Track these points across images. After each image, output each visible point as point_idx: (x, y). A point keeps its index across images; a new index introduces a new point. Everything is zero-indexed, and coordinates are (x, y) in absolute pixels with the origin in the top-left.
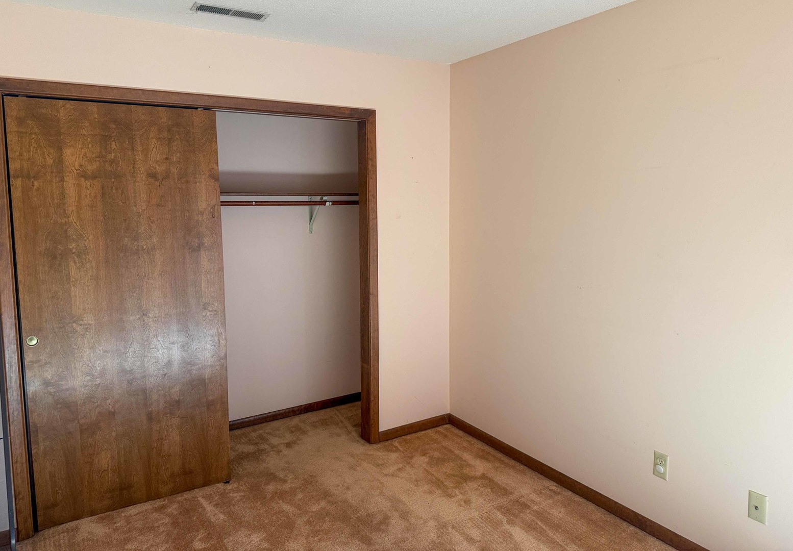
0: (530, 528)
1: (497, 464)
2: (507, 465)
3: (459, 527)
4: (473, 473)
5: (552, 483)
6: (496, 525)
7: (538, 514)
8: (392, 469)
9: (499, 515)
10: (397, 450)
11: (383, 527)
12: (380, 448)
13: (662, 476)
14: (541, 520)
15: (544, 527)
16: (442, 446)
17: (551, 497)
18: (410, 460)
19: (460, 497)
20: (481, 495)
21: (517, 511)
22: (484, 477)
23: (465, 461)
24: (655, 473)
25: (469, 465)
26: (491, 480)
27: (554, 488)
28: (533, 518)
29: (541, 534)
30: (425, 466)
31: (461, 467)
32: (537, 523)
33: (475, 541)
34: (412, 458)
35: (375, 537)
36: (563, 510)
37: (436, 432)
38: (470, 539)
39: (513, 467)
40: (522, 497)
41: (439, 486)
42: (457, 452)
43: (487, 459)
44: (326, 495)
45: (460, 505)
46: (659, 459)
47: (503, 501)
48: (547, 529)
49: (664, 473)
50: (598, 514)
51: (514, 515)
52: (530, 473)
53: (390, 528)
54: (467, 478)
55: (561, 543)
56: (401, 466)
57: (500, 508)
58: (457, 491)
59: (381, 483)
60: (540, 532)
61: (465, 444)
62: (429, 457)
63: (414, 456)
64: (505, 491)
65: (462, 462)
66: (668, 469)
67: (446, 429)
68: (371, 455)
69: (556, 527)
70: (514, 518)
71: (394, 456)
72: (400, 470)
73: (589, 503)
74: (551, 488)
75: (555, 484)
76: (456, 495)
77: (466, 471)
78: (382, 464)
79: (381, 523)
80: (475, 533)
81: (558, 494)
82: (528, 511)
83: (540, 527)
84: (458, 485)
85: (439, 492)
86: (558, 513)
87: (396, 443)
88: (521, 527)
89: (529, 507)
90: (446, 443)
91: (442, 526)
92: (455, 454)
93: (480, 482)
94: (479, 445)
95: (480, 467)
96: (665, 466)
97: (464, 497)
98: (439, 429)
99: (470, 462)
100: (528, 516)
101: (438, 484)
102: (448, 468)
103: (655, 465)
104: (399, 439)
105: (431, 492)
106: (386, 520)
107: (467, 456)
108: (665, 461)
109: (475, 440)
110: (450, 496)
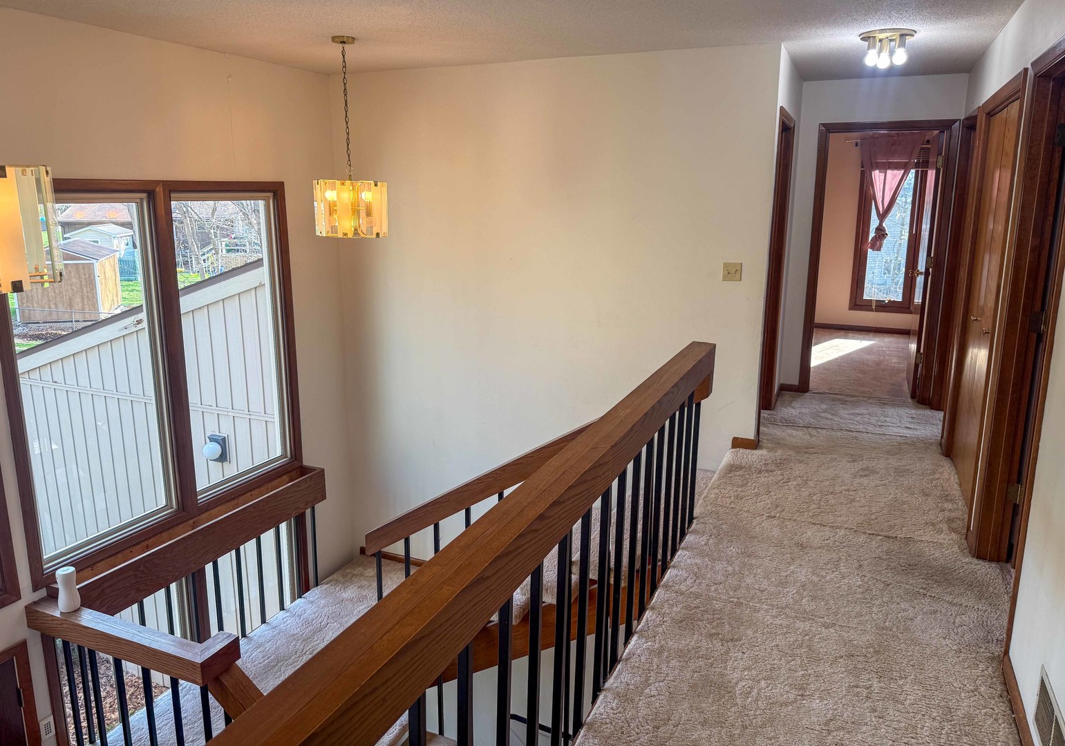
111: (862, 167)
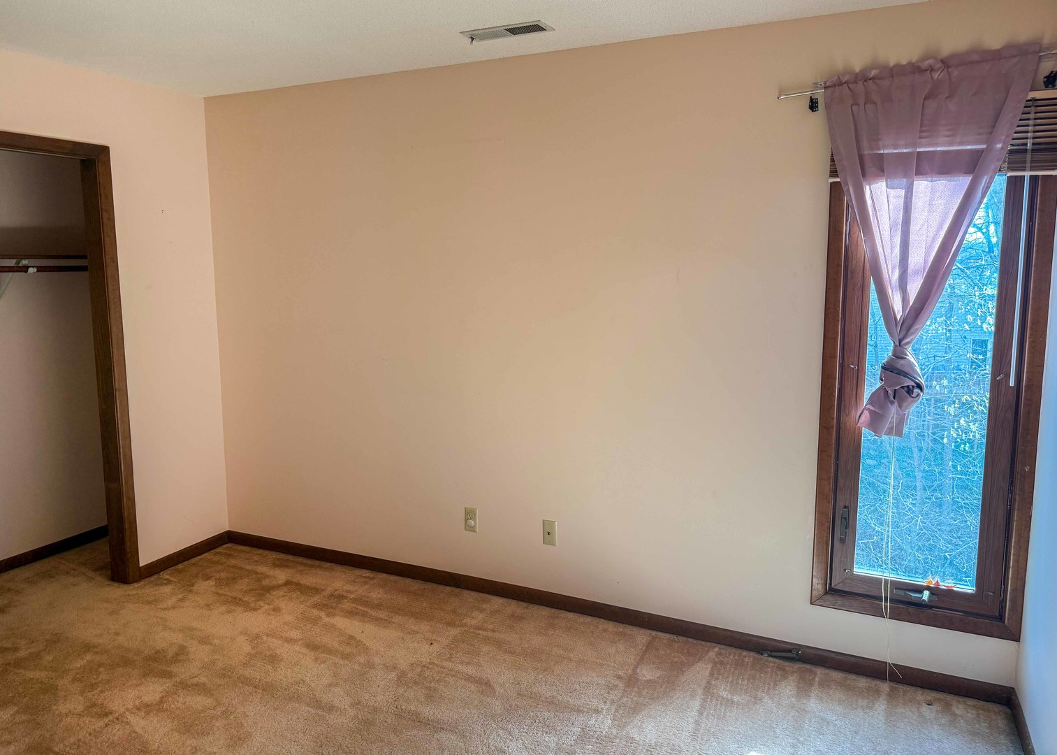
0: (351, 614)
1: (302, 568)
2: (312, 566)
3: (275, 633)
4: (274, 583)
5: (364, 571)
6: (315, 621)
7: (355, 600)
8: (170, 603)
9: (316, 612)
10: (169, 582)
11: (182, 657)
12: (145, 586)
13: (472, 529)
14: (361, 605)
15: (366, 610)
16: (229, 566)
17: (366, 583)
18: (192, 588)
19: (267, 607)
20: (291, 599)
21: (334, 604)
22: (287, 583)
23: (262, 574)
24: (467, 527)
25: (269, 577)
26: (298, 585)
27: (367, 575)
28: (353, 605)
29: (364, 617)
30: (213, 589)
31: (259, 580)
32: (357, 609)
33: (297, 640)
34: (193, 585)
35: (174, 669)
36: (381, 591)
37: (216, 554)
38: (289, 641)
39: (319, 567)
40: (336, 590)
41: (238, 604)
42: (249, 567)
43: (287, 567)
44: (88, 647)
45: (269, 614)
46: (469, 514)
47: (317, 599)
48: (369, 611)
49: (474, 527)
50: (415, 585)
51: (332, 608)
52: (338, 568)
53: (191, 656)
54: (269, 589)
55: (386, 618)
56: (180, 596)
57: (315, 606)
58: (262, 603)
59: (162, 618)
60: (363, 615)
61: (256, 558)
62: (216, 579)
63: (195, 582)
64: (316, 590)
65: (259, 576)
66: (477, 522)
67: (227, 548)
68: (135, 594)
69: (378, 606)
70: (333, 611)
71: (167, 589)
72: (181, 600)
73: (405, 579)
74: (364, 575)
75: (367, 571)
76: (261, 607)
77: (266, 582)
78: (156, 601)
79: (177, 655)
80: (294, 634)
81: (373, 578)
82: (346, 601)
83: (362, 610)
84: (261, 597)
85: (239, 609)
86: (377, 594)
87: (165, 575)
88: (342, 616)
89: (346, 598)
90: (232, 562)
91: (255, 639)
92: (247, 570)
93: (285, 589)
94: (273, 555)
95: (281, 575)
96: (474, 519)
97: (272, 607)
98: (218, 550)
99: (268, 574)
100: (346, 605)
101: (236, 601)
102: (243, 584)
103: (466, 520)
104: (168, 571)
105: (229, 612)
106: (182, 650)
107: (262, 569)
108: (475, 514)
109: (267, 552)
110: (254, 609)
111: (834, 173)
